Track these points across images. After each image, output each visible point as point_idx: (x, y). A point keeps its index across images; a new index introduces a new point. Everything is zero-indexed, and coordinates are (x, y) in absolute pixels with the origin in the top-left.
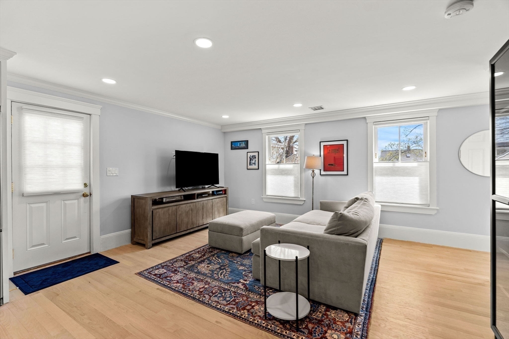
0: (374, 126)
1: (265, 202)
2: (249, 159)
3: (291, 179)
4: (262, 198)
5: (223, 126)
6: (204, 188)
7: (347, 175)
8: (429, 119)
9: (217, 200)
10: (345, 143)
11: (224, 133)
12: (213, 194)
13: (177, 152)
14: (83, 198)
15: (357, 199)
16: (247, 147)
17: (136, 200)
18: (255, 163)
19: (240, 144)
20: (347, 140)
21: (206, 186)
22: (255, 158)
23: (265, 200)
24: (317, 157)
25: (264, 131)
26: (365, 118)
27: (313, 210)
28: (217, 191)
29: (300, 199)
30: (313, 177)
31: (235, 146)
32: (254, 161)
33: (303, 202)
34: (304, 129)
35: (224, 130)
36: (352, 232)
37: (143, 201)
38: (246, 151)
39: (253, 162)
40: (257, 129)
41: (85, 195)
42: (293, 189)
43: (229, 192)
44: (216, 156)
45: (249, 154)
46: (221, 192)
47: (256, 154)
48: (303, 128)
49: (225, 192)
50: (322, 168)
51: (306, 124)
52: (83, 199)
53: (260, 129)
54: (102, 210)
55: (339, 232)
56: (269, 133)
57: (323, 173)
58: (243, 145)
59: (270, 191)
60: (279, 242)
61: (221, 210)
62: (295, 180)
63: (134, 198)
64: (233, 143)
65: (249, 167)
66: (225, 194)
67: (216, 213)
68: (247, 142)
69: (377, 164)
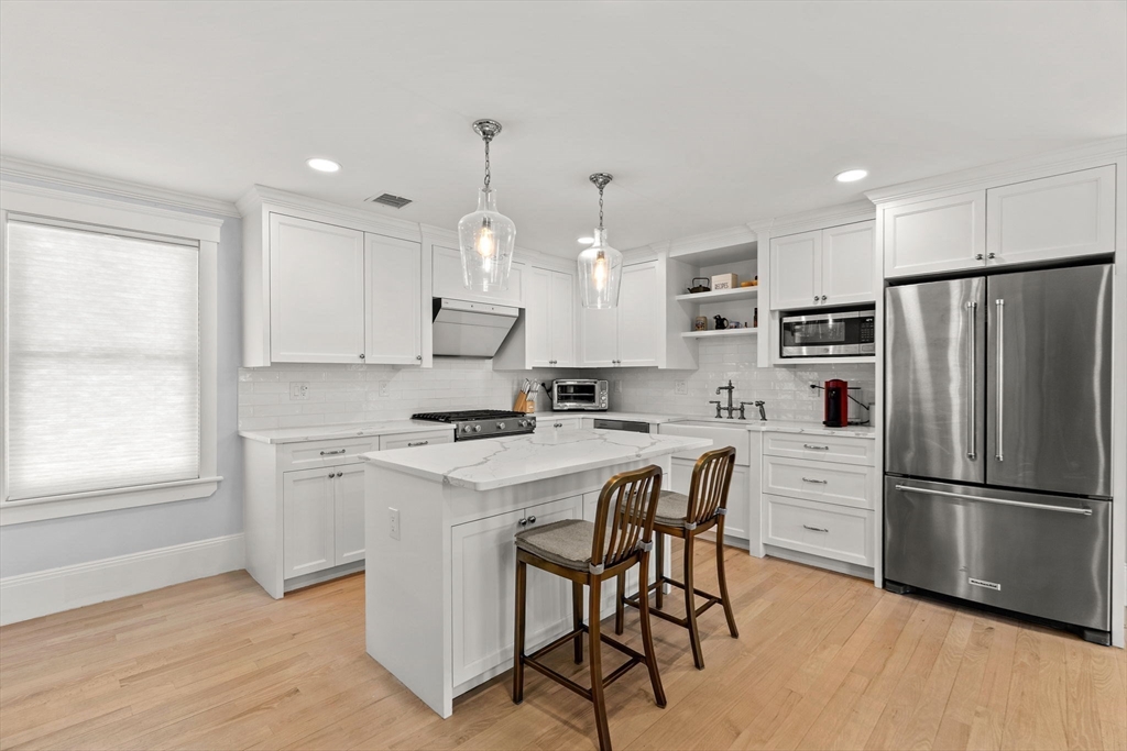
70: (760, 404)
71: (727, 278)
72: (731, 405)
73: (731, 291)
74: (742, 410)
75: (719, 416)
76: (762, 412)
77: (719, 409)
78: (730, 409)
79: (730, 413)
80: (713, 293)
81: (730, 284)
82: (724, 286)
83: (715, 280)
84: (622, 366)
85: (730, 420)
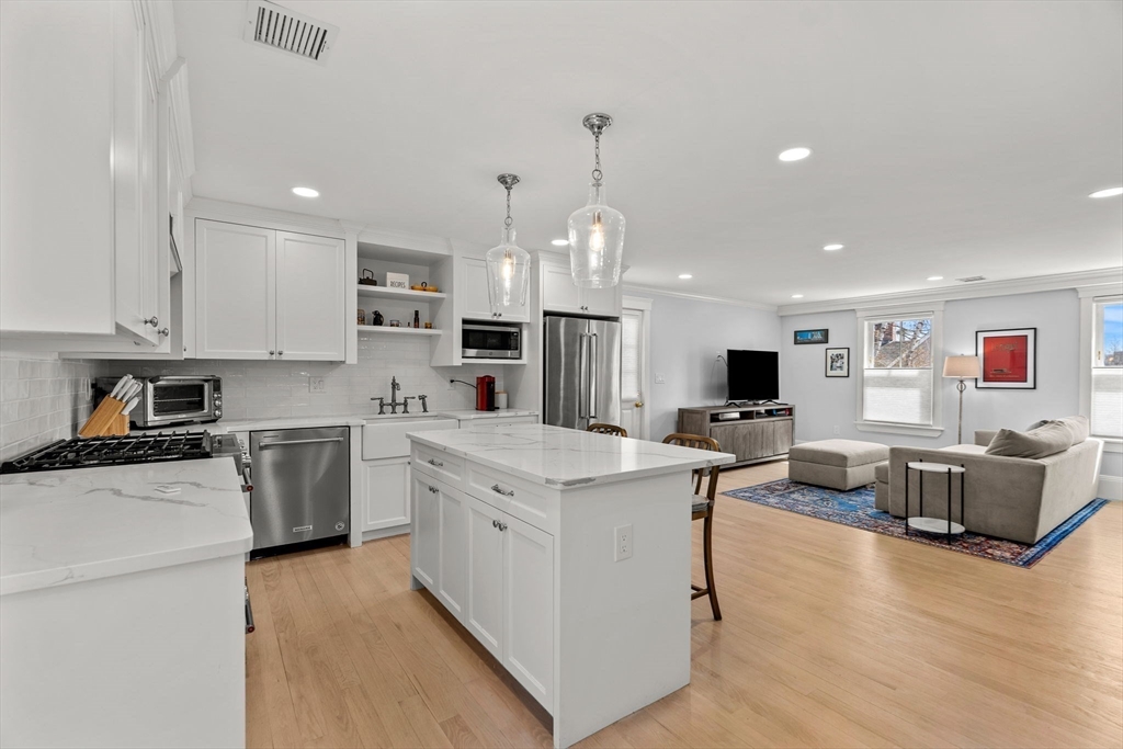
0: (1094, 304)
1: (861, 431)
2: (829, 360)
3: (913, 396)
4: (855, 425)
5: (781, 307)
6: (755, 405)
7: (1035, 388)
9: (778, 423)
10: (1030, 333)
11: (783, 317)
12: (770, 413)
13: (730, 352)
15: (1045, 422)
16: (825, 341)
17: (686, 415)
18: (841, 367)
19: (812, 336)
20: (1035, 329)
21: (761, 402)
22: (842, 358)
23: (860, 428)
24: (969, 357)
25: (859, 314)
26: (1074, 289)
27: (960, 443)
28: (778, 410)
29: (934, 428)
30: (961, 392)
31: (801, 338)
32: (841, 365)
33: (940, 432)
34: (942, 309)
35: (782, 314)
36: (1027, 453)
37: (699, 416)
38: (825, 346)
39: (838, 365)
40: (848, 311)
41: (637, 406)
42: (918, 410)
43: (797, 413)
44: (773, 357)
45: (830, 353)
46: (783, 412)
47: (845, 352)
48: (940, 307)
49: (790, 411)
50: (980, 375)
51: (947, 301)
52: (636, 409)
53: (855, 310)
54: (651, 423)
55: (1007, 453)
56: (868, 318)
57: (981, 384)
58: (819, 336)
59: (871, 414)
60: (921, 461)
61: (785, 439)
62: (922, 397)
63: (682, 412)
64: (800, 334)
65: (830, 373)
66: (790, 414)
67: (779, 443)
68: (826, 332)
69: (1098, 369)
70: (422, 398)
71: (405, 278)
72: (394, 400)
73: (407, 291)
74: (405, 404)
75: (381, 412)
76: (424, 405)
77: (382, 406)
78: (394, 404)
79: (394, 409)
80: (388, 289)
81: (407, 284)
82: (400, 285)
83: (391, 276)
84: (284, 358)
85: (394, 415)
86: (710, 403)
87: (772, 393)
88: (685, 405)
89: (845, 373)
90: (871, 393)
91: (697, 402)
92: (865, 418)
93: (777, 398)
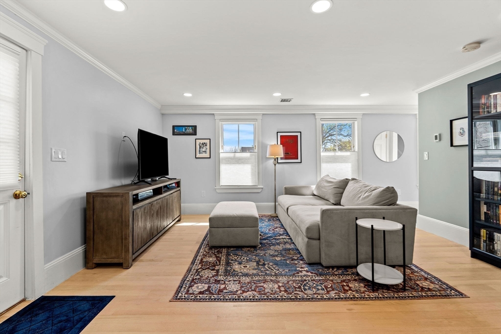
0: (321, 122)
1: (219, 193)
2: (198, 147)
3: (248, 168)
4: (216, 189)
7: (301, 162)
8: (356, 120)
9: (175, 195)
10: (299, 134)
11: (163, 114)
14: (14, 201)
15: (348, 180)
16: (195, 133)
18: (205, 152)
19: (186, 129)
20: (301, 132)
22: (206, 145)
23: (218, 191)
25: (216, 117)
26: (314, 114)
28: (170, 185)
29: (258, 187)
30: (275, 165)
31: (178, 130)
33: (261, 190)
38: (194, 137)
39: (204, 150)
40: (209, 114)
45: (198, 142)
47: (207, 141)
48: (260, 117)
51: (263, 114)
53: (213, 114)
57: (280, 161)
58: (190, 130)
59: (224, 181)
61: (177, 206)
62: (252, 169)
63: (93, 196)
64: (175, 127)
65: (199, 155)
66: (178, 187)
68: (194, 128)
69: (324, 153)
86: (117, 183)
87: (164, 171)
88: (93, 187)
89: (207, 155)
90: (224, 168)
91: (106, 184)
92: (221, 185)
93: (168, 174)
